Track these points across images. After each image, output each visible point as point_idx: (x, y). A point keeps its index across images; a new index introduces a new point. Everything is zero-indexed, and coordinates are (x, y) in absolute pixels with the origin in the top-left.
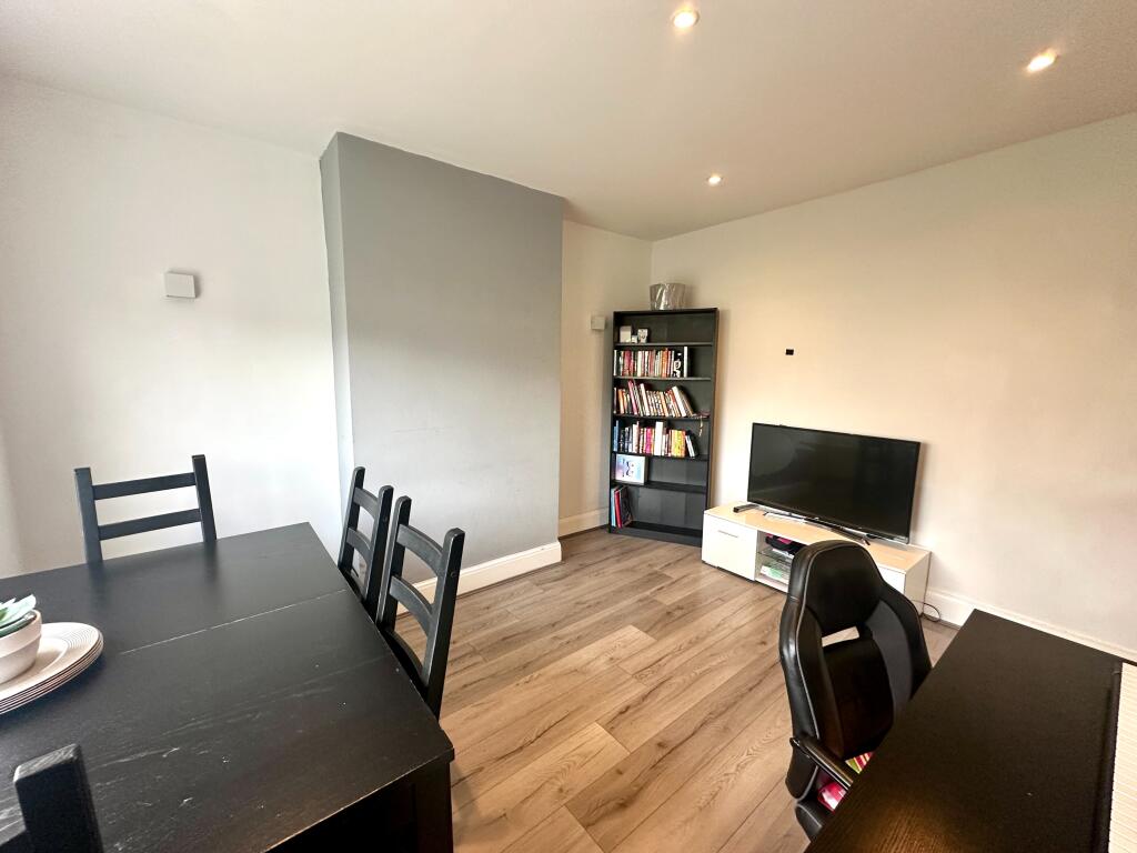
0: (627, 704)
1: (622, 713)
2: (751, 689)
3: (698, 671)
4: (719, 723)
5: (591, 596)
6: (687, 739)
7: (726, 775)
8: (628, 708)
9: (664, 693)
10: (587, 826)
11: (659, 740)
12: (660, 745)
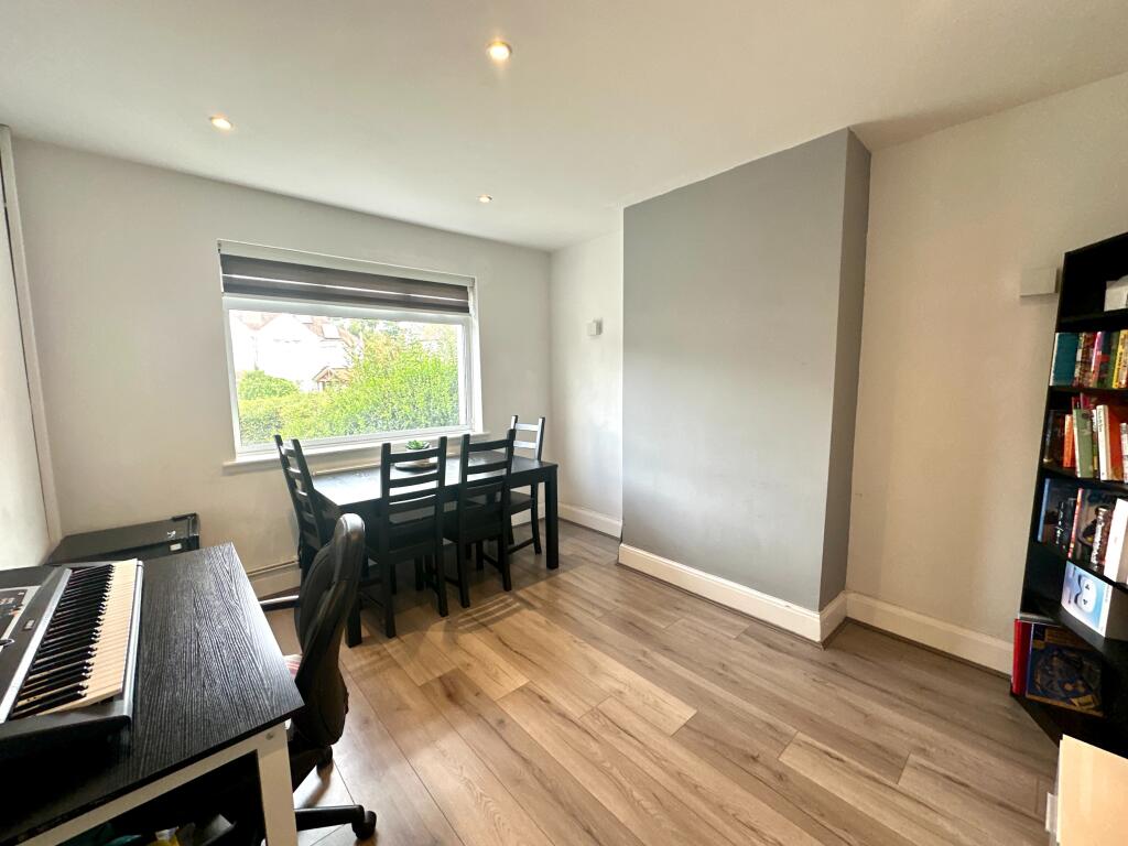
0: (552, 701)
1: (541, 698)
2: (589, 832)
3: (615, 771)
4: (527, 776)
5: (745, 674)
6: (507, 743)
7: (462, 768)
8: (547, 702)
9: (573, 733)
10: (440, 678)
11: (507, 721)
12: (501, 722)
